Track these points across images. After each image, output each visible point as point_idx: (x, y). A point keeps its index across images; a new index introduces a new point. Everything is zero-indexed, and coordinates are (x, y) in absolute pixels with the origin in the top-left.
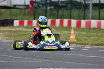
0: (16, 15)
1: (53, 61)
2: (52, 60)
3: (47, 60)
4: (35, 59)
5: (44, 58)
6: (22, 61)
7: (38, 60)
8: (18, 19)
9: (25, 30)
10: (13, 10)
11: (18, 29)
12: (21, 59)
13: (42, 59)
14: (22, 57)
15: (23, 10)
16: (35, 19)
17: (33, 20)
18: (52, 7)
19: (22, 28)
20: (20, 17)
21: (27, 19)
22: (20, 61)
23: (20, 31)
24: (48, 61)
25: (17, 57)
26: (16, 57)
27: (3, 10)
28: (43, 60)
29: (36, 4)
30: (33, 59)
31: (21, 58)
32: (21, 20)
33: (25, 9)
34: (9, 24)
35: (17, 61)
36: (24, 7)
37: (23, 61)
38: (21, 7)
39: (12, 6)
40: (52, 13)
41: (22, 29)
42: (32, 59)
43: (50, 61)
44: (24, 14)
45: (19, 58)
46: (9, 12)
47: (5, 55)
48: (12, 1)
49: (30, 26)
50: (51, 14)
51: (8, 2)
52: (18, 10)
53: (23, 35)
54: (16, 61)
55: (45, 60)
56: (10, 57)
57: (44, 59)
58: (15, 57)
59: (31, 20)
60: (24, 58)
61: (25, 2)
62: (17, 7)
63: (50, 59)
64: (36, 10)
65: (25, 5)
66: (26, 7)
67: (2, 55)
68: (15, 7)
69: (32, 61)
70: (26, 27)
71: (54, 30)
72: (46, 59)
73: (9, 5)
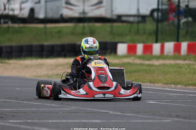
0: (121, 35)
1: (191, 121)
2: (189, 119)
3: (180, 119)
4: (157, 118)
5: (174, 115)
6: (132, 121)
7: (163, 118)
8: (125, 41)
9: (138, 61)
10: (116, 25)
11: (126, 60)
12: (132, 116)
13: (170, 116)
14: (133, 113)
15: (135, 25)
16: (157, 42)
17: (153, 43)
18: (190, 19)
19: (132, 58)
20: (128, 38)
21: (143, 42)
22: (130, 121)
23: (129, 64)
24: (183, 120)
25: (124, 113)
26: (121, 114)
27: (98, 25)
28: (172, 119)
29: (160, 14)
30: (153, 117)
31: (130, 115)
32: (131, 44)
33: (138, 22)
34: (109, 51)
35: (124, 121)
36: (136, 19)
37: (135, 121)
38: (131, 19)
39: (115, 17)
40: (190, 30)
41: (133, 60)
42: (151, 117)
43: (185, 120)
44: (138, 32)
45: (127, 116)
46: (109, 29)
47: (101, 109)
48: (114, 8)
49: (148, 55)
50: (187, 33)
51: (106, 10)
52: (125, 24)
53: (135, 72)
54: (121, 121)
55: (176, 119)
56: (111, 112)
57: (174, 117)
58: (119, 113)
59: (149, 44)
60: (137, 115)
61: (138, 10)
62: (124, 19)
63: (185, 118)
64: (160, 25)
65: (138, 16)
66: (140, 19)
67: (94, 110)
68: (119, 19)
69: (152, 121)
70: (140, 57)
71: (194, 62)
72: (177, 116)
73: (108, 16)
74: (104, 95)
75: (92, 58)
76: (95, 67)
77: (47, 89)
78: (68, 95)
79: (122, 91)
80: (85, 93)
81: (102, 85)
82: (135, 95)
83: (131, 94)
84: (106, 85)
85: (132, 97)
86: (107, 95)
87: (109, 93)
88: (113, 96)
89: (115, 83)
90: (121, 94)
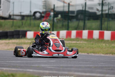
0: (19, 27)
74: (58, 54)
75: (49, 33)
76: (52, 39)
77: (23, 51)
78: (37, 54)
79: (68, 53)
80: (47, 53)
81: (57, 49)
82: (75, 55)
83: (73, 54)
84: (59, 49)
85: (73, 56)
86: (60, 55)
87: (61, 53)
88: (63, 55)
89: (64, 48)
90: (67, 54)
